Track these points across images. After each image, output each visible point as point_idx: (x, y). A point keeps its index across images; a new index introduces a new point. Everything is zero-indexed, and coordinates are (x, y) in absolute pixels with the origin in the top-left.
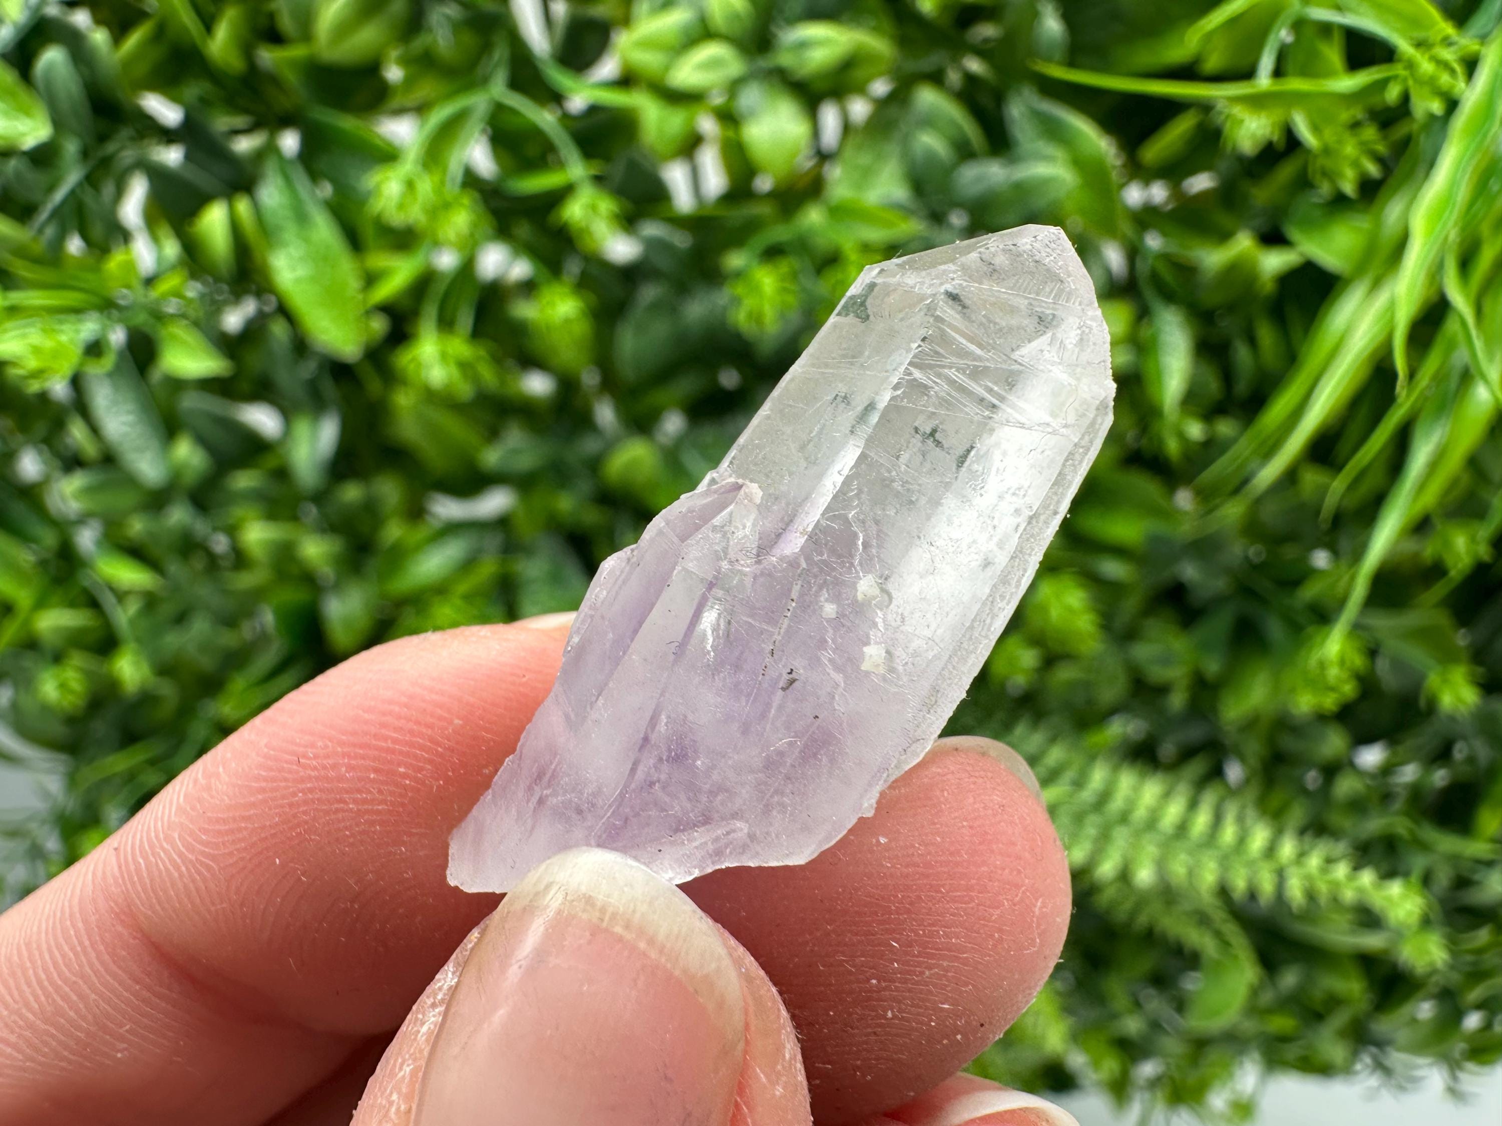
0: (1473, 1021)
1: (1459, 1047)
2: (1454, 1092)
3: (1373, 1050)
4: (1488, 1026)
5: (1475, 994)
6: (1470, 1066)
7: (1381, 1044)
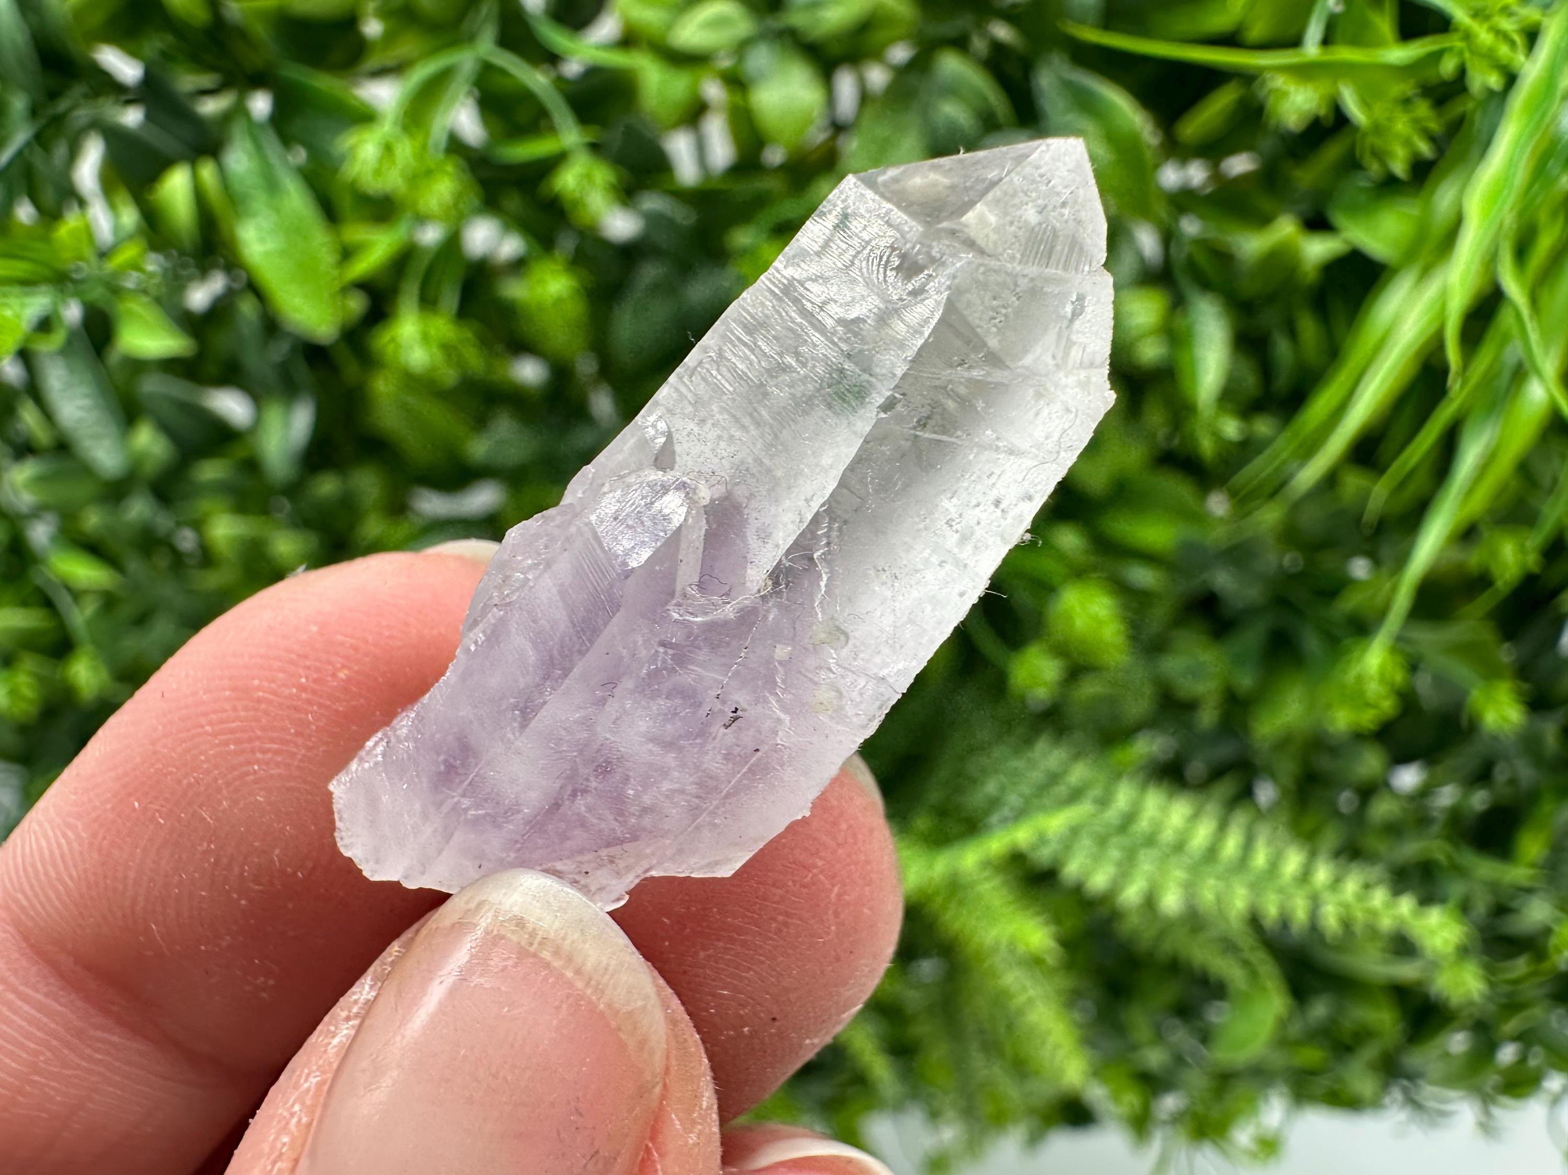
0: (1507, 1054)
1: (1492, 1079)
2: (1487, 1128)
3: (1405, 1083)
4: (1523, 1059)
5: (1512, 1025)
6: (1504, 1100)
7: (1413, 1077)
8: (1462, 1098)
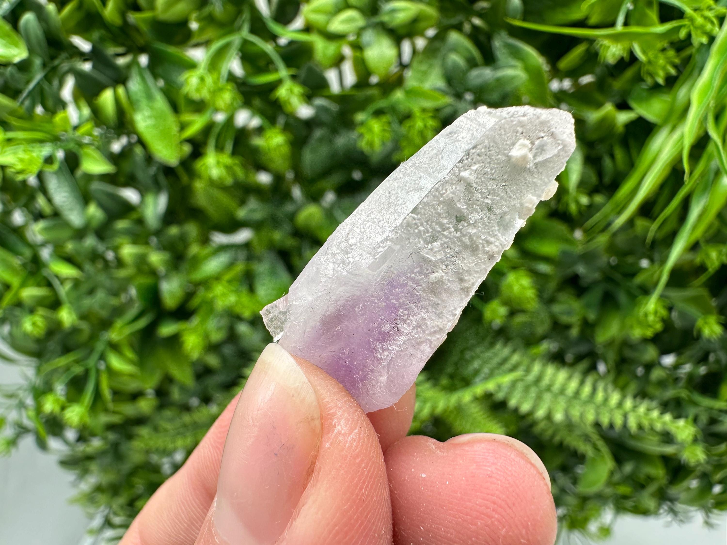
0: (717, 489)
1: (711, 502)
2: (708, 524)
3: (669, 503)
4: (724, 492)
5: (719, 476)
6: (715, 511)
7: (672, 500)
8: (697, 510)
